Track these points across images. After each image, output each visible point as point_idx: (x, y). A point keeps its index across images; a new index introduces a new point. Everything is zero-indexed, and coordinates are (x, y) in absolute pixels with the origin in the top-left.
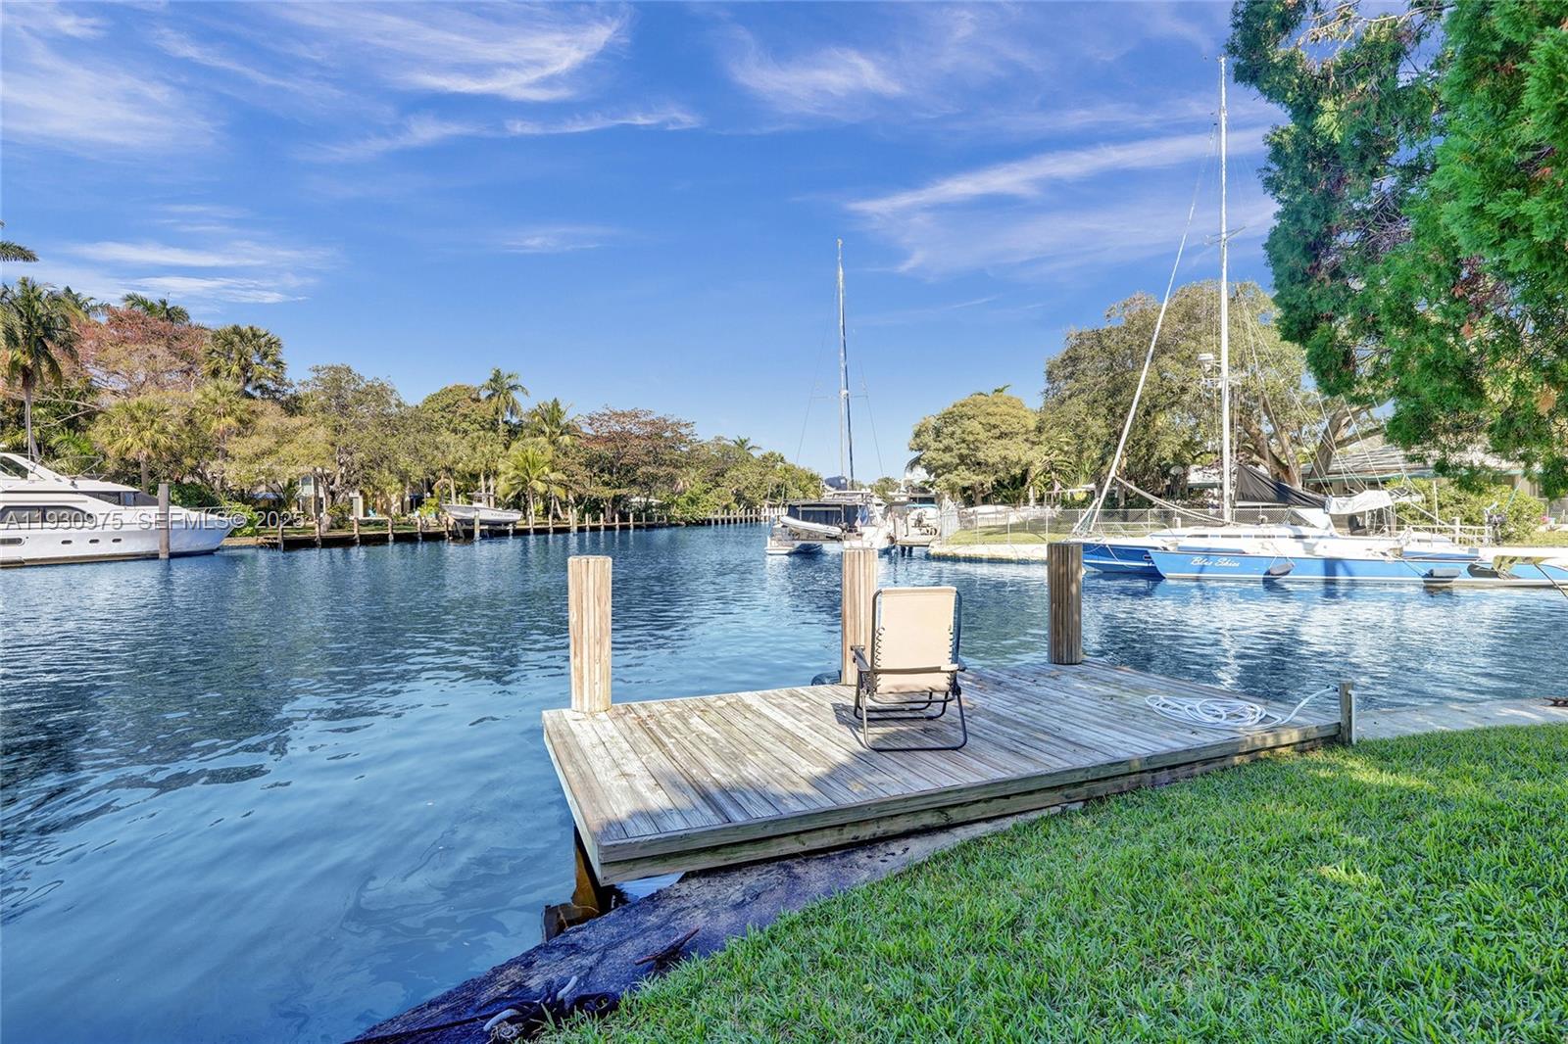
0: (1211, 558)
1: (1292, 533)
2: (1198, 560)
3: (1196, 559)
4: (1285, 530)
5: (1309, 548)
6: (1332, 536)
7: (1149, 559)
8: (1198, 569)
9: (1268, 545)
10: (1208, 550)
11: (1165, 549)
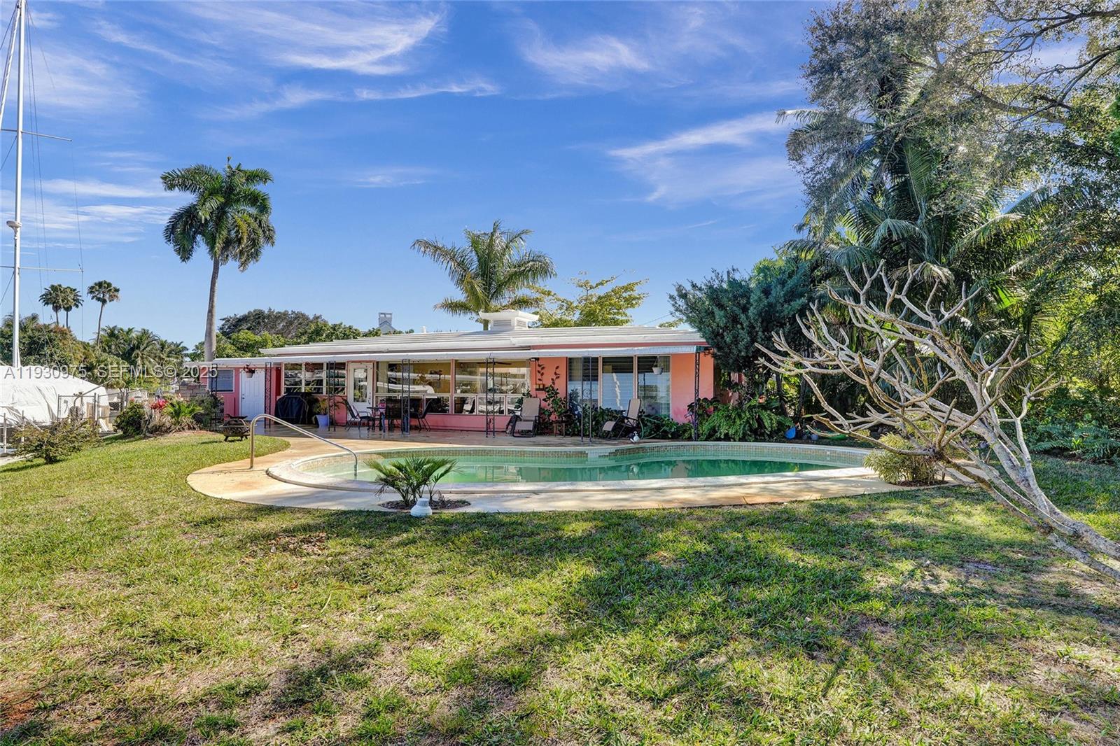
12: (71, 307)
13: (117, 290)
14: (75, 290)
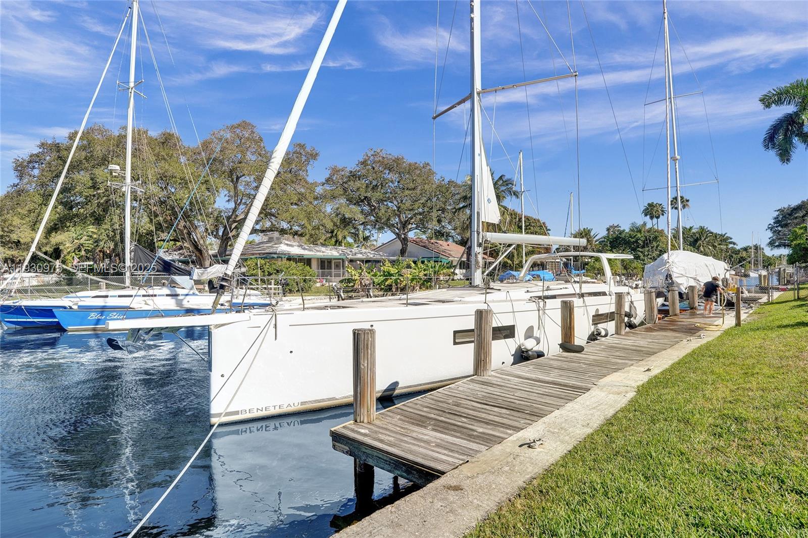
0: (105, 313)
1: (168, 292)
2: (94, 316)
3: (92, 314)
4: (166, 291)
5: (179, 303)
6: (194, 294)
7: (54, 316)
8: (94, 322)
9: (150, 302)
10: (104, 307)
11: (71, 308)
12: (659, 216)
13: (688, 201)
14: (661, 205)
